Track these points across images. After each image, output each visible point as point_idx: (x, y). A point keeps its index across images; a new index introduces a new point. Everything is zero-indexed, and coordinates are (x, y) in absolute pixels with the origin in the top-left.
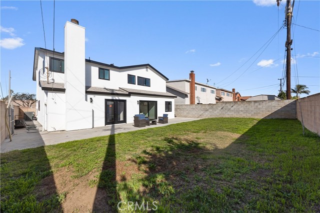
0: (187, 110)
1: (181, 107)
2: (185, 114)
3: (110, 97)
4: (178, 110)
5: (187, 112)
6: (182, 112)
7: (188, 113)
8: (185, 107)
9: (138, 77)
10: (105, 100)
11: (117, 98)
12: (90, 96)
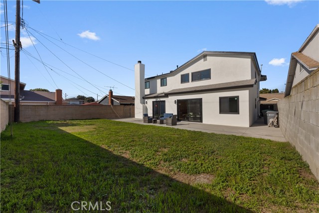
9: (192, 73)
10: (153, 102)
11: (159, 100)
12: (146, 100)
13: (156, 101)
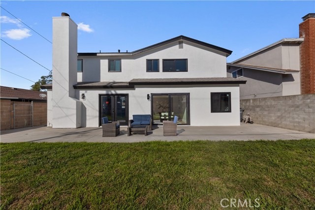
0: (279, 110)
1: (262, 103)
2: (273, 118)
3: (104, 92)
4: (258, 109)
5: (279, 114)
6: (266, 113)
7: (281, 117)
8: (273, 103)
9: (164, 60)
10: (100, 95)
11: (113, 92)
12: (82, 92)
13: (107, 95)
